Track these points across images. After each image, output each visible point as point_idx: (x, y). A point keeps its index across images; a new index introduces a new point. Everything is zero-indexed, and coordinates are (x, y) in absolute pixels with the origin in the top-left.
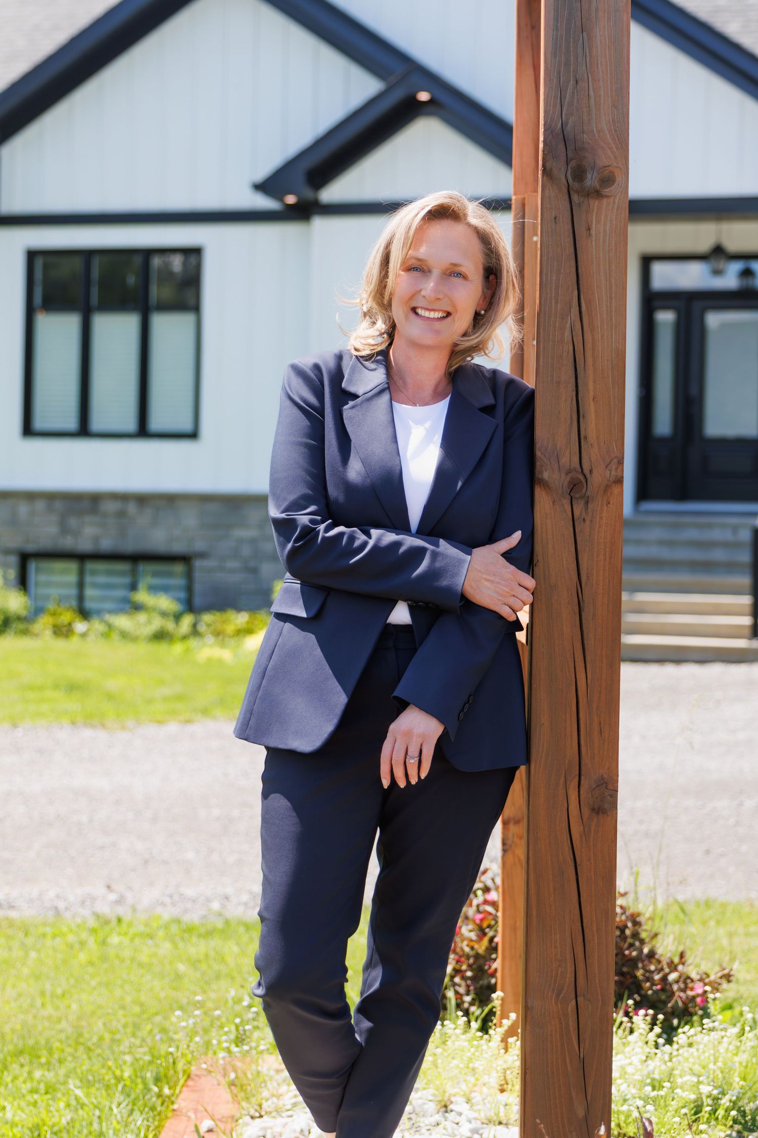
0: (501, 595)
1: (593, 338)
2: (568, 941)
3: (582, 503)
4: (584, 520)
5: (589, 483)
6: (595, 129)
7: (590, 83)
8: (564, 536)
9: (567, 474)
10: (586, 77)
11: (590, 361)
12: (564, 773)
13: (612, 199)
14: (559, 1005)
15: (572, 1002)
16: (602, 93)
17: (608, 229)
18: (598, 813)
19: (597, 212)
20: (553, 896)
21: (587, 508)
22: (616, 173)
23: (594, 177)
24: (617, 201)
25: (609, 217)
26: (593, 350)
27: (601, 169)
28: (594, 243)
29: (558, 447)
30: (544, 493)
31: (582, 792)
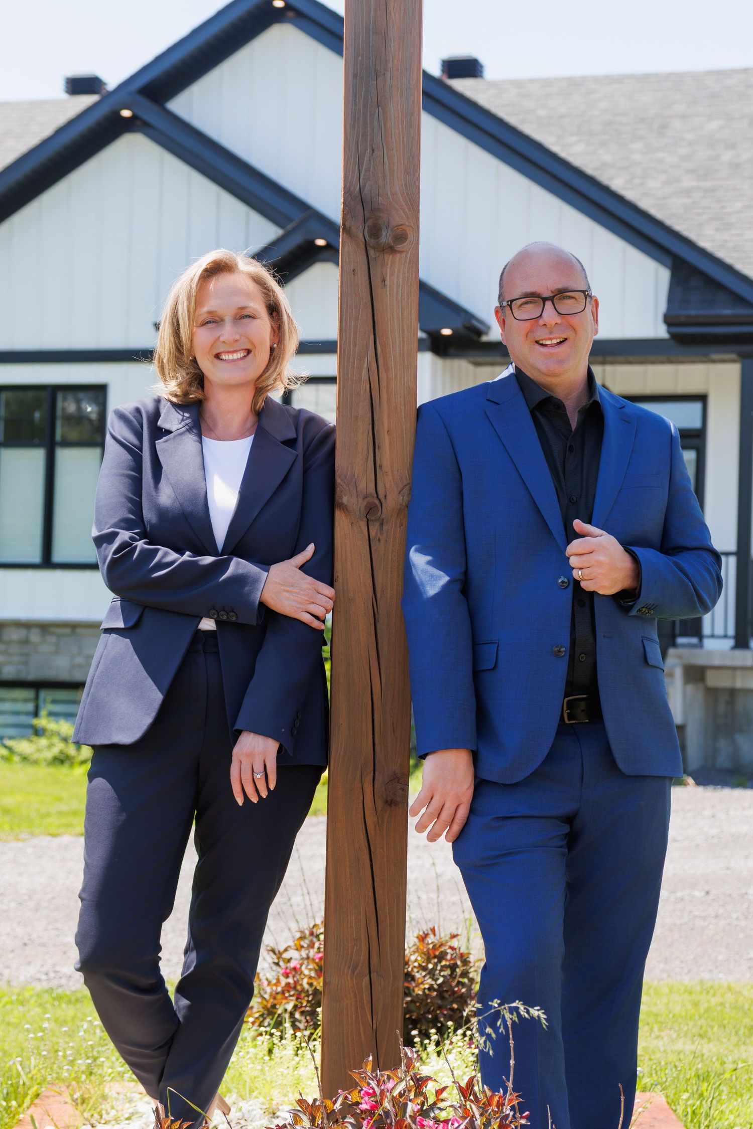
0: (300, 603)
1: (387, 378)
2: (363, 923)
3: (377, 524)
4: (379, 540)
5: (384, 507)
6: (389, 192)
7: (385, 152)
8: (361, 554)
9: (364, 499)
10: (381, 146)
11: (384, 398)
12: (360, 768)
13: (404, 255)
14: (354, 981)
15: (366, 978)
16: (396, 160)
17: (401, 280)
18: (390, 805)
19: (391, 265)
20: (349, 880)
21: (381, 530)
22: (408, 231)
23: (388, 234)
24: (408, 257)
25: (402, 271)
26: (388, 388)
27: (395, 227)
28: (388, 293)
29: (356, 474)
30: (343, 515)
31: (376, 786)
